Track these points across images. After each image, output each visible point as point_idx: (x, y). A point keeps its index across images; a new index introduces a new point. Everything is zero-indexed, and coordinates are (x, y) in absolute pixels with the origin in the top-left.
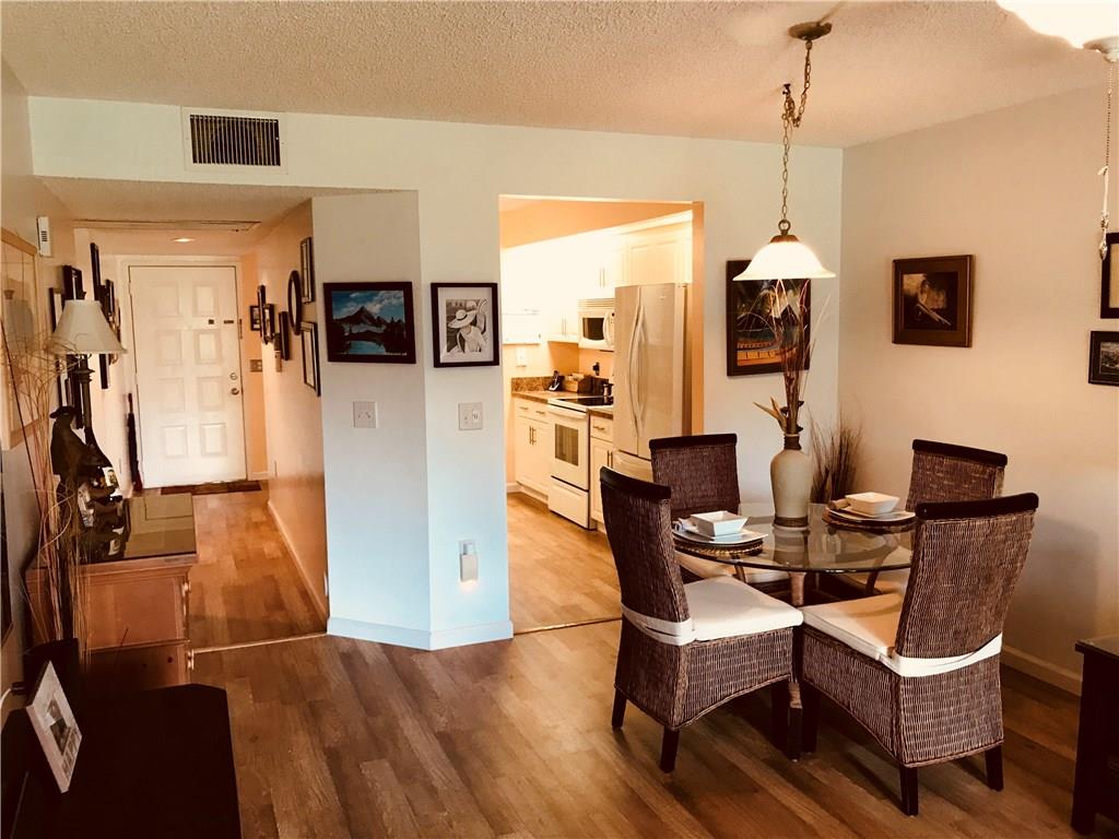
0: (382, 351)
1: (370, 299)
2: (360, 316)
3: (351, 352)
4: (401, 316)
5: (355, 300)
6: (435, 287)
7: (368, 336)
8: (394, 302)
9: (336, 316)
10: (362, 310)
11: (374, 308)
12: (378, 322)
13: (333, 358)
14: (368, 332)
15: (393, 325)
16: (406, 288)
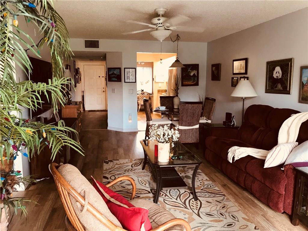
0: (116, 80)
1: (114, 71)
2: (113, 74)
3: (112, 80)
4: (119, 74)
5: (112, 71)
6: (125, 68)
7: (114, 77)
8: (118, 71)
9: (109, 74)
10: (113, 72)
11: (115, 72)
12: (116, 75)
13: (109, 81)
14: (114, 76)
15: (118, 75)
16: (120, 69)
